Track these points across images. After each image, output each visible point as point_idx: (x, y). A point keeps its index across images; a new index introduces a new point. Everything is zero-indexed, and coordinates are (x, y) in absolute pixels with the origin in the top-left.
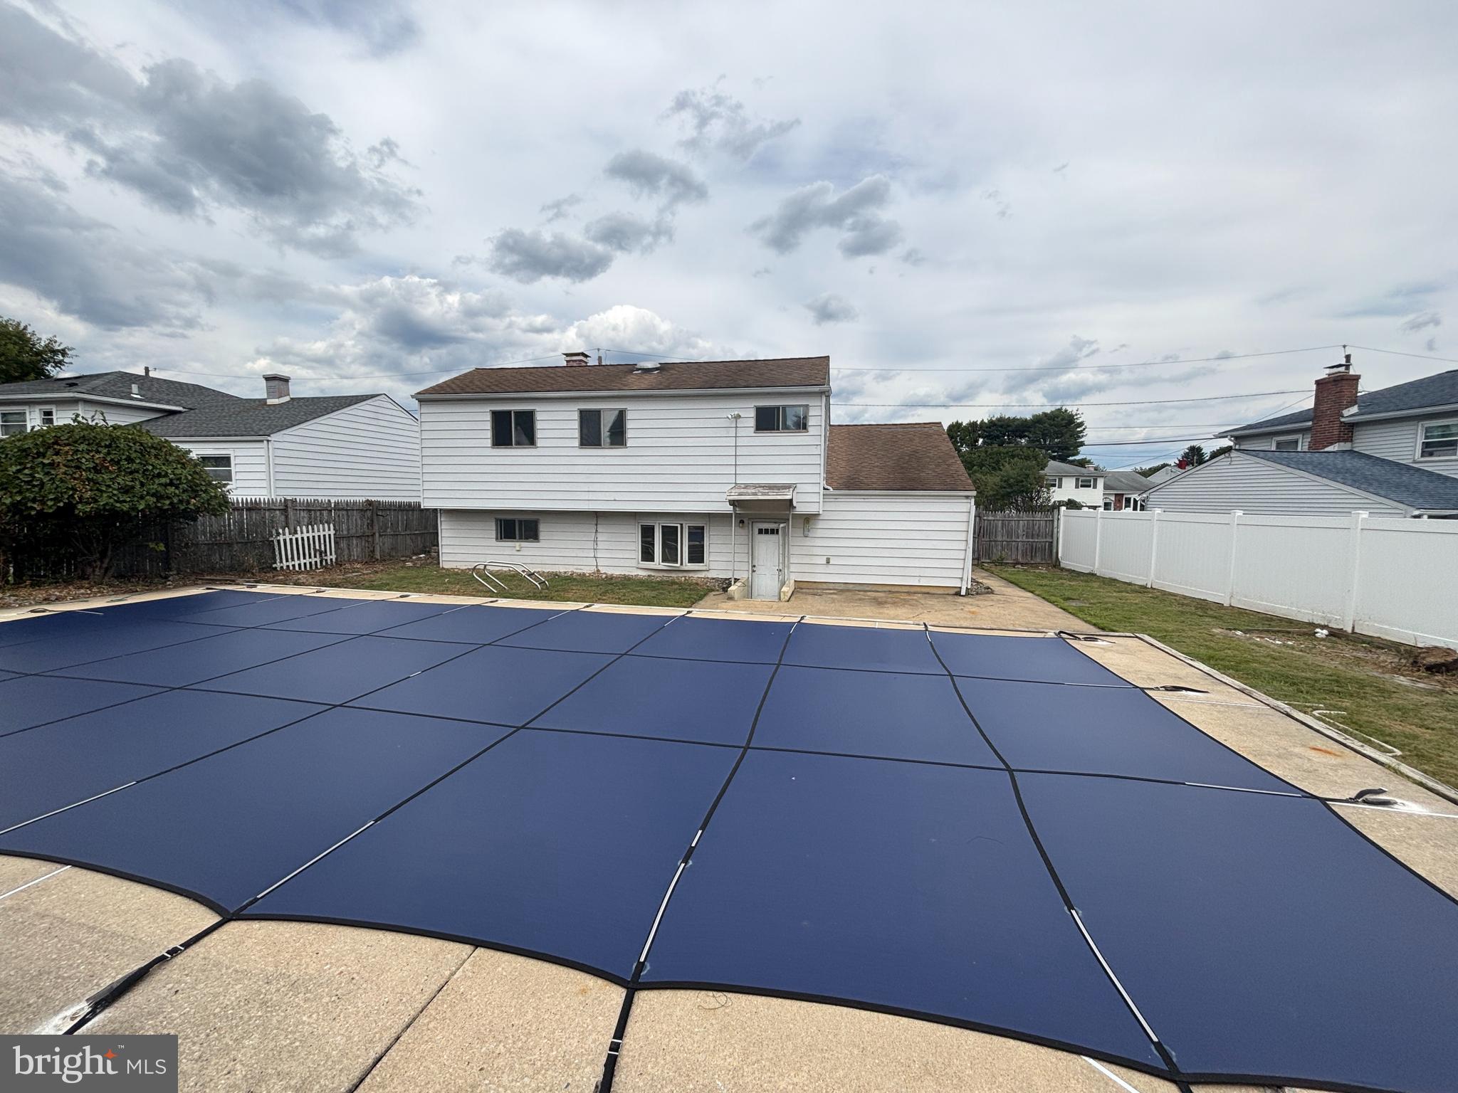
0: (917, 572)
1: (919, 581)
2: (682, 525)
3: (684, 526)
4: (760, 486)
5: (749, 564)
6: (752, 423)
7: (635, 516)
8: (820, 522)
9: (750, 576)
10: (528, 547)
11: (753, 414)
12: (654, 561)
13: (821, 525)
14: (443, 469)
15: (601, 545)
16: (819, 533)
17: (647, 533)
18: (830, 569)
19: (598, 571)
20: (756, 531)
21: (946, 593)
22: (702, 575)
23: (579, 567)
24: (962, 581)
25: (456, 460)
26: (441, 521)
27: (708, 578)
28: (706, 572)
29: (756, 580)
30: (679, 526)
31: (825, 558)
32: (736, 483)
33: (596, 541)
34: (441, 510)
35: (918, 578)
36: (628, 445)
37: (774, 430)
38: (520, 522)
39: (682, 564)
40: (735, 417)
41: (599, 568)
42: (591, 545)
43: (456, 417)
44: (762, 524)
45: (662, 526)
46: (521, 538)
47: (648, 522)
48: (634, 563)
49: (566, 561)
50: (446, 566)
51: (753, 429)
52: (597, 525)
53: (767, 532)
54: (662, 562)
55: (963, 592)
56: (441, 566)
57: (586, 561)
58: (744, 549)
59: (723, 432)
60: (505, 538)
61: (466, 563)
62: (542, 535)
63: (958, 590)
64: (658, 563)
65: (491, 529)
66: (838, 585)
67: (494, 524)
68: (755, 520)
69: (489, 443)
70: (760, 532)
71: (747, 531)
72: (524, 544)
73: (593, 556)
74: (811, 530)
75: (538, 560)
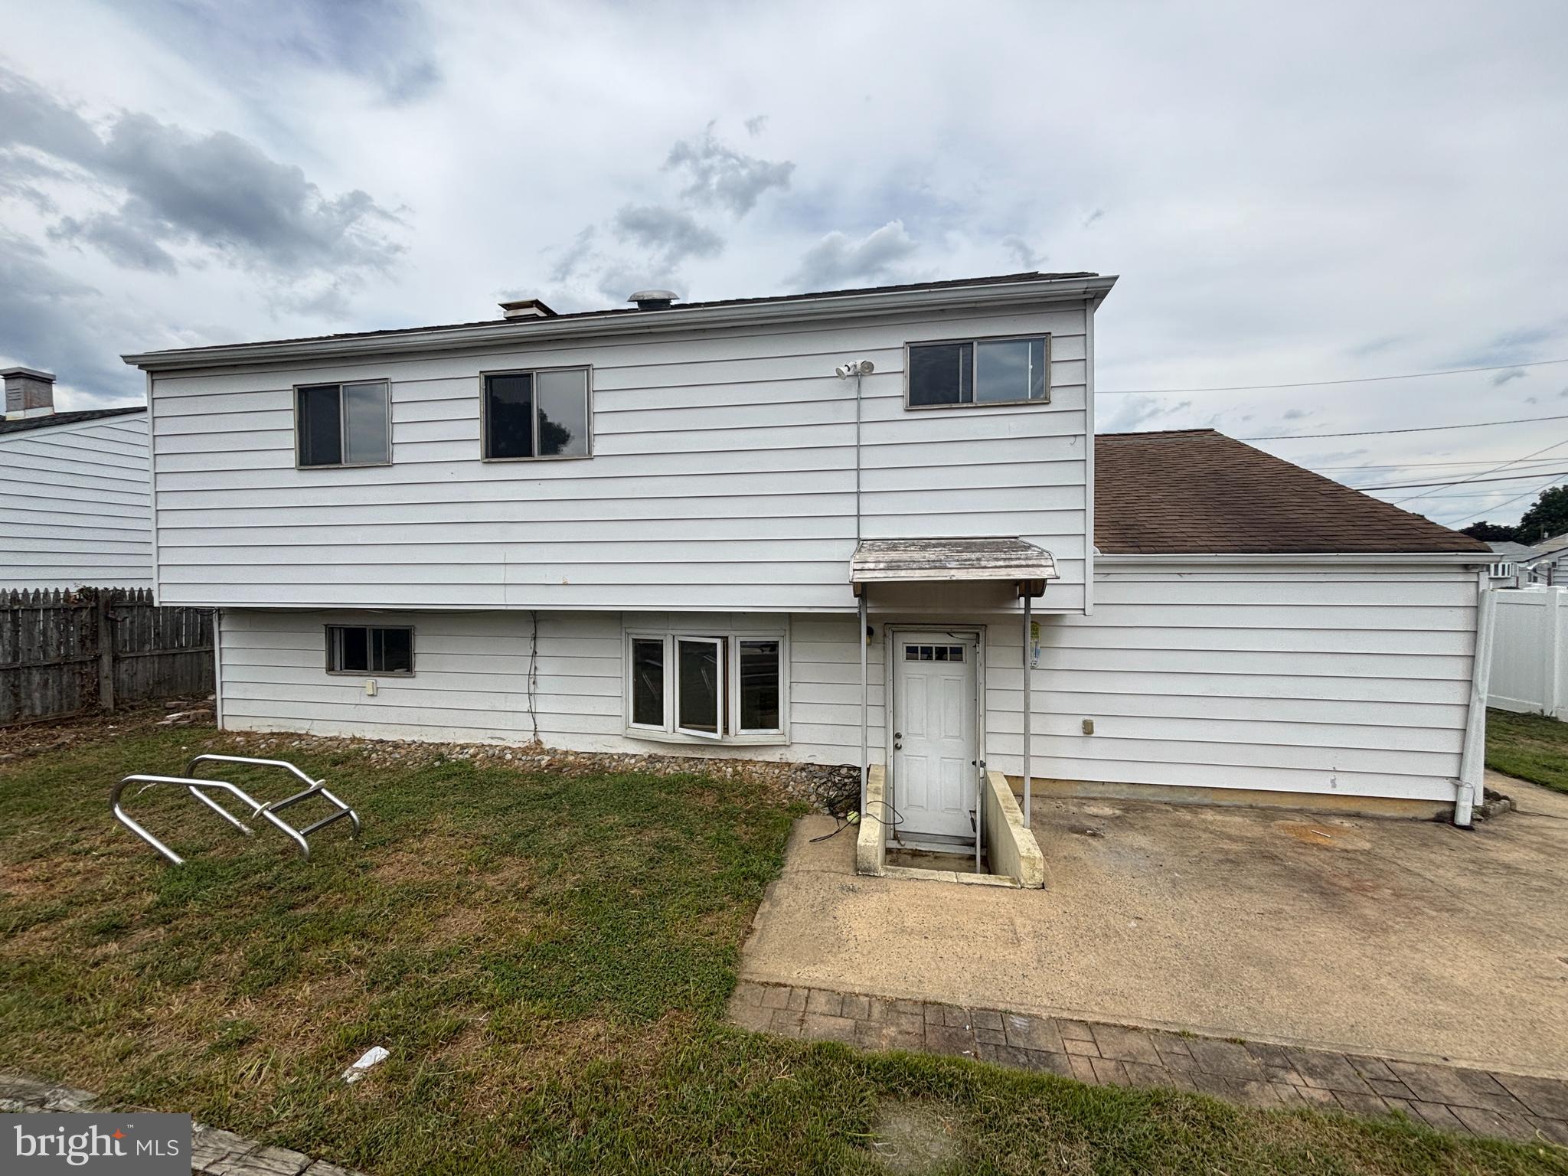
0: (1327, 760)
1: (1334, 784)
2: (725, 640)
3: (731, 641)
4: (925, 544)
5: (886, 734)
6: (900, 386)
7: (621, 618)
8: (1067, 632)
9: (890, 762)
10: (391, 687)
11: (899, 362)
12: (661, 723)
13: (1067, 638)
14: (197, 520)
15: (543, 685)
16: (1063, 660)
17: (647, 658)
18: (1094, 749)
19: (538, 742)
20: (902, 653)
21: (1411, 815)
22: (774, 756)
23: (498, 734)
24: (1457, 787)
25: (225, 500)
26: (220, 632)
27: (789, 764)
28: (783, 751)
29: (904, 771)
30: (719, 643)
31: (1081, 719)
32: (859, 539)
33: (533, 677)
34: (219, 609)
35: (1331, 776)
36: (594, 453)
37: (957, 402)
38: (377, 633)
39: (726, 730)
40: (856, 375)
41: (542, 737)
42: (522, 684)
43: (202, 406)
44: (918, 635)
45: (682, 643)
46: (377, 668)
47: (649, 634)
48: (617, 726)
49: (471, 719)
50: (231, 726)
51: (901, 404)
52: (535, 638)
53: (927, 653)
54: (681, 726)
55: (1464, 817)
56: (220, 727)
57: (507, 721)
58: (875, 696)
59: (825, 413)
60: (346, 668)
61: (270, 722)
62: (420, 662)
63: (1447, 808)
64: (671, 729)
65: (316, 648)
66: (1111, 788)
67: (322, 637)
68: (900, 628)
69: (291, 459)
70: (912, 652)
71: (881, 653)
72: (384, 681)
73: (526, 708)
74: (1042, 652)
75: (413, 716)
